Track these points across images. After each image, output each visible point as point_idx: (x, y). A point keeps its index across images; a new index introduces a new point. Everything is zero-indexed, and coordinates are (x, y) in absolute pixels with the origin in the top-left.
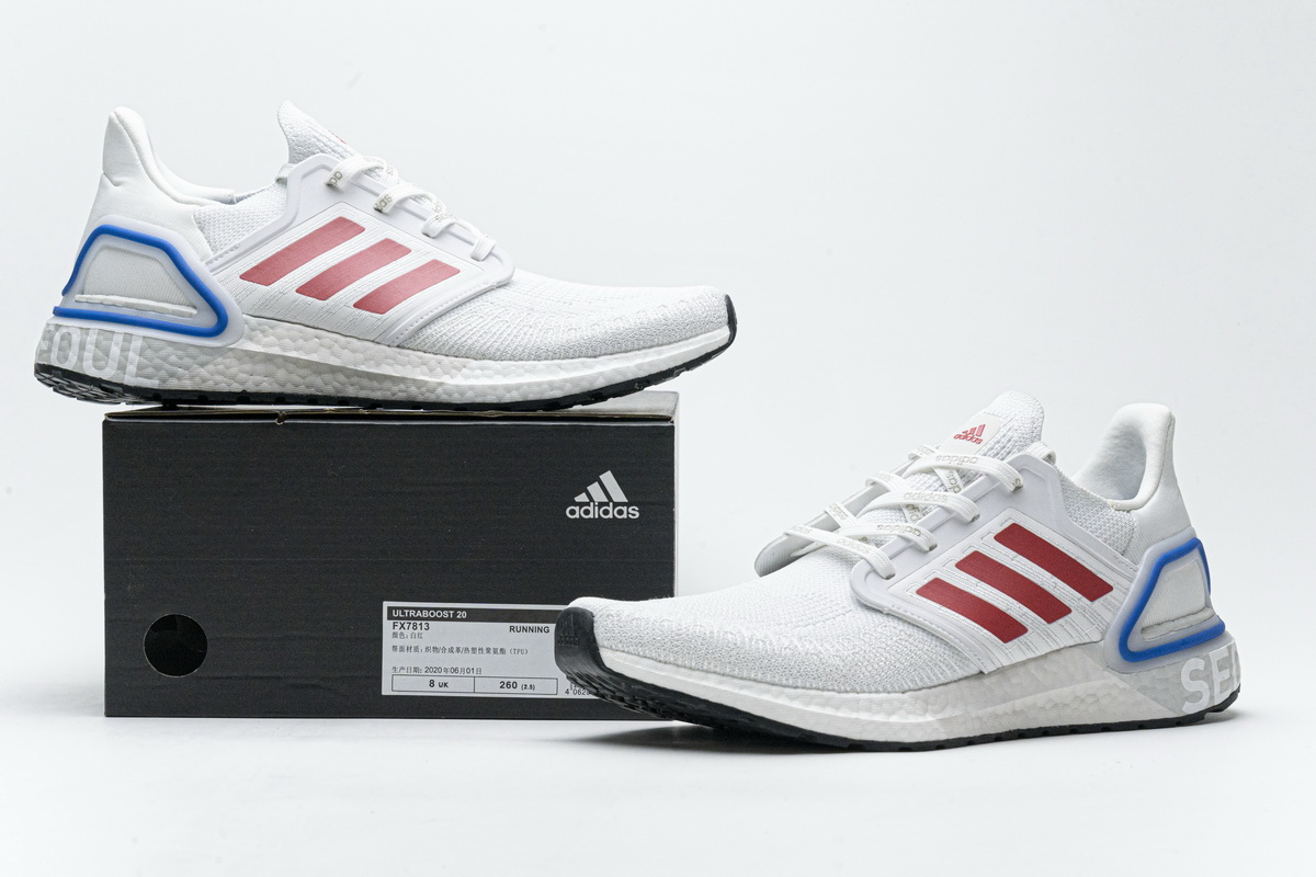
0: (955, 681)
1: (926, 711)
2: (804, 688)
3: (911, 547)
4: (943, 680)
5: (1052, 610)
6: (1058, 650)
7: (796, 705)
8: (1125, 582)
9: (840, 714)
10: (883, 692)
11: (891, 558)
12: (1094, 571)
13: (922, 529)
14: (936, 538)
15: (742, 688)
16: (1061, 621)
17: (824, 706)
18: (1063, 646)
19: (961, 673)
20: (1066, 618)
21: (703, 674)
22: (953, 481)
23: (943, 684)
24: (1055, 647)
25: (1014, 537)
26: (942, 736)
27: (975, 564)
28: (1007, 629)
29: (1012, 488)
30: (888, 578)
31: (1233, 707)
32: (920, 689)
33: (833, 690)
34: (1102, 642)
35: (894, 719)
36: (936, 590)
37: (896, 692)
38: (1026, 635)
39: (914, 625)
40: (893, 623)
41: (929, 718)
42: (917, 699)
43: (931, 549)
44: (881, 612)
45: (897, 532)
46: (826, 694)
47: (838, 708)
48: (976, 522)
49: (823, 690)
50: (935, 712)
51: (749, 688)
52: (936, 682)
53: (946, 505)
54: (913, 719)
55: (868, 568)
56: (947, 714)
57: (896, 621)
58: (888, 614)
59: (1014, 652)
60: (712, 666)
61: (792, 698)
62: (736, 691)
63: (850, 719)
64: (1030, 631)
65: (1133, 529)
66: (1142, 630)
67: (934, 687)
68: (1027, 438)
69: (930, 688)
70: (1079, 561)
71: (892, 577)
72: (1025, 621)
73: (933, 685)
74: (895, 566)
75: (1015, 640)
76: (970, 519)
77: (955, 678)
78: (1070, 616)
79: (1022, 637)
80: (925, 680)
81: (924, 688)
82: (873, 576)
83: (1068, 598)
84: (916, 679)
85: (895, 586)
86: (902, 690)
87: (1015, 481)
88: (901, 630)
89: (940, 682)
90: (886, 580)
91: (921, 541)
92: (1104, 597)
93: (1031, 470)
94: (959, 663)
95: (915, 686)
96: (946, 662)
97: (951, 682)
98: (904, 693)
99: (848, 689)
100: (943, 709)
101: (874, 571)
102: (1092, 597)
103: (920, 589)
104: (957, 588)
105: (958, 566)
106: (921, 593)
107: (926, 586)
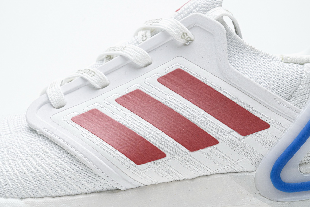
0: (86, 194)
3: (87, 85)
4: (69, 191)
5: (196, 139)
8: (285, 122)
11: (65, 94)
12: (250, 110)
13: (97, 72)
14: (107, 79)
16: (206, 150)
19: (91, 188)
23: (71, 195)
24: (201, 173)
25: (177, 79)
27: (134, 100)
29: (182, 41)
30: (59, 108)
32: (43, 197)
34: (253, 174)
36: (91, 118)
38: (163, 159)
39: (56, 144)
43: (103, 87)
44: (35, 132)
45: (80, 74)
48: (148, 67)
52: (62, 193)
53: (123, 53)
55: (45, 100)
57: (43, 141)
58: (40, 135)
64: (168, 156)
65: (302, 78)
66: (301, 165)
67: (60, 196)
68: (209, 5)
69: (54, 197)
70: (235, 101)
71: (62, 107)
72: (164, 148)
73: (58, 194)
74: (66, 99)
75: (149, 163)
76: (143, 65)
77: (86, 191)
78: (216, 146)
79: (158, 161)
80: (48, 190)
81: (46, 196)
82: (47, 106)
83: (216, 131)
84: (37, 188)
85: (61, 113)
86: (20, 196)
87: (184, 35)
88: (41, 148)
89: (67, 193)
90: (55, 109)
91: (93, 80)
92: (258, 133)
93: (202, 27)
94: (88, 179)
95: (35, 194)
96: (73, 176)
97: (81, 194)
98: (22, 199)
101: (48, 102)
102: (244, 132)
103: (76, 117)
104: (108, 117)
105: (117, 101)
106: (75, 120)
107: (83, 115)
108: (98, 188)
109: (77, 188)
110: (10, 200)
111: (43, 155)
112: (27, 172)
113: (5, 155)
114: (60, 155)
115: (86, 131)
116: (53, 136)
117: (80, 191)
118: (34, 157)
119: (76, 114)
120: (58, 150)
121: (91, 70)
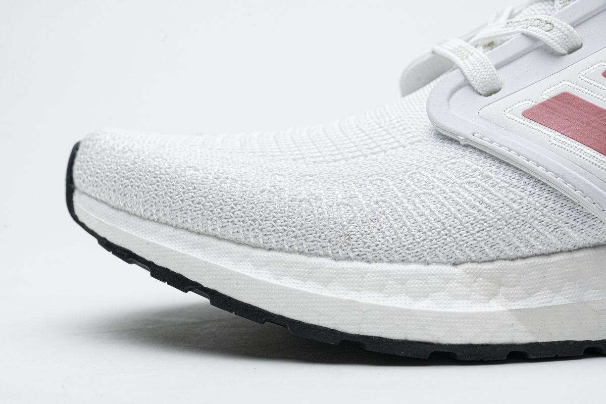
0: (570, 251)
1: (493, 295)
2: (281, 250)
3: (538, 48)
4: (539, 247)
7: (262, 275)
9: (327, 293)
10: (415, 261)
11: (498, 67)
13: (557, 22)
14: (578, 34)
15: (193, 246)
19: (579, 239)
23: (543, 255)
26: (522, 336)
30: (489, 94)
32: (493, 261)
33: (327, 255)
35: (423, 305)
37: (440, 263)
39: (501, 162)
40: (470, 161)
41: (496, 306)
42: (478, 275)
43: (572, 51)
44: (457, 142)
45: (519, 29)
46: (314, 260)
47: (326, 282)
49: (310, 253)
52: (526, 251)
54: (460, 307)
55: (461, 79)
56: (534, 303)
57: (475, 156)
58: (467, 146)
63: (342, 301)
67: (522, 258)
69: (513, 260)
71: (495, 92)
73: (519, 254)
74: (503, 76)
77: (570, 247)
80: (502, 245)
81: (498, 259)
82: (465, 91)
84: (482, 244)
85: (495, 105)
86: (452, 260)
88: (476, 170)
89: (536, 251)
90: (483, 98)
91: (551, 39)
94: (574, 223)
95: (479, 255)
96: (547, 220)
97: (561, 252)
98: (454, 264)
99: (351, 255)
100: (530, 295)
101: (467, 84)
103: (531, 109)
104: (596, 107)
105: (605, 75)
106: (531, 114)
107: (544, 105)
108: (592, 241)
109: (554, 240)
110: (434, 268)
111: (483, 184)
112: (459, 216)
113: (408, 185)
114: (514, 182)
115: (557, 135)
116: (494, 146)
117: (560, 246)
118: (467, 186)
119: (530, 104)
120: (510, 173)
121: (544, 18)
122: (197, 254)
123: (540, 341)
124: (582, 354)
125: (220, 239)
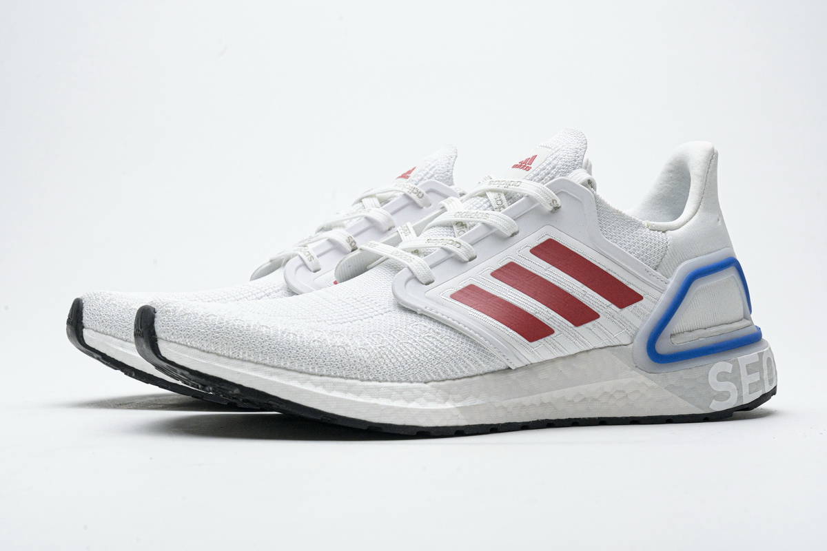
0: (481, 375)
1: (446, 400)
2: (329, 376)
3: (451, 257)
4: (467, 373)
5: (580, 314)
6: (587, 351)
7: (320, 390)
8: (656, 293)
9: (360, 400)
10: (405, 381)
11: (432, 267)
12: (625, 282)
13: (463, 242)
14: (474, 251)
15: (272, 374)
16: (589, 325)
17: (346, 392)
18: (592, 347)
19: (486, 368)
20: (594, 322)
21: (239, 362)
22: (499, 202)
23: (468, 377)
24: (584, 348)
25: (550, 251)
26: (462, 422)
27: (511, 273)
28: (533, 330)
29: (550, 208)
30: (427, 284)
31: (765, 406)
32: (443, 381)
33: (356, 378)
34: (630, 346)
35: (413, 405)
36: (471, 295)
37: (418, 382)
38: (552, 336)
39: (443, 325)
40: (424, 323)
41: (449, 405)
42: (439, 388)
43: (471, 259)
44: (415, 313)
45: (440, 245)
46: (349, 381)
47: (359, 394)
48: (515, 237)
49: (346, 378)
50: (455, 401)
51: (278, 375)
52: (460, 375)
53: (487, 221)
54: (432, 406)
55: (409, 275)
56: (467, 403)
57: (428, 321)
58: (421, 315)
59: (540, 351)
60: (246, 355)
61: (316, 385)
62: (266, 378)
63: (369, 404)
64: (556, 332)
65: (667, 247)
66: (672, 335)
67: (458, 379)
68: (569, 166)
69: (454, 380)
70: (610, 273)
71: (432, 282)
72: (552, 324)
73: (457, 377)
74: (435, 273)
75: (541, 340)
76: (509, 234)
77: (481, 372)
78: (597, 320)
79: (548, 338)
80: (449, 372)
81: (447, 379)
82: (413, 282)
83: (596, 305)
84: (439, 371)
85: (433, 291)
86: (424, 380)
87: (553, 202)
88: (430, 329)
89: (465, 375)
90: (425, 286)
91: (461, 252)
92: (634, 305)
93: (569, 193)
94: (484, 359)
95: (438, 377)
96: (471, 357)
97: (477, 375)
98: (425, 383)
99: (371, 378)
100: (465, 399)
101: (414, 277)
102: (621, 305)
103: (454, 294)
104: (489, 293)
105: (493, 274)
107: (461, 291)
108: (492, 369)
109: (474, 369)
110: (415, 385)
111: (436, 337)
112: (426, 355)
114: (452, 336)
115: (471, 309)
117: (477, 372)
119: (453, 291)
120: (449, 331)
122: (275, 379)
123: (470, 424)
124: (489, 431)
125: (288, 370)
